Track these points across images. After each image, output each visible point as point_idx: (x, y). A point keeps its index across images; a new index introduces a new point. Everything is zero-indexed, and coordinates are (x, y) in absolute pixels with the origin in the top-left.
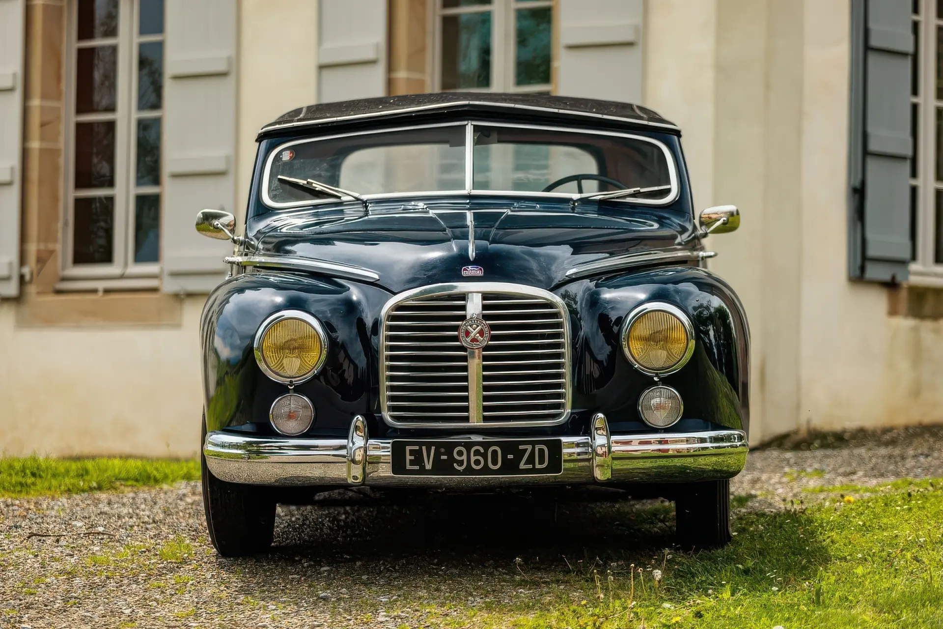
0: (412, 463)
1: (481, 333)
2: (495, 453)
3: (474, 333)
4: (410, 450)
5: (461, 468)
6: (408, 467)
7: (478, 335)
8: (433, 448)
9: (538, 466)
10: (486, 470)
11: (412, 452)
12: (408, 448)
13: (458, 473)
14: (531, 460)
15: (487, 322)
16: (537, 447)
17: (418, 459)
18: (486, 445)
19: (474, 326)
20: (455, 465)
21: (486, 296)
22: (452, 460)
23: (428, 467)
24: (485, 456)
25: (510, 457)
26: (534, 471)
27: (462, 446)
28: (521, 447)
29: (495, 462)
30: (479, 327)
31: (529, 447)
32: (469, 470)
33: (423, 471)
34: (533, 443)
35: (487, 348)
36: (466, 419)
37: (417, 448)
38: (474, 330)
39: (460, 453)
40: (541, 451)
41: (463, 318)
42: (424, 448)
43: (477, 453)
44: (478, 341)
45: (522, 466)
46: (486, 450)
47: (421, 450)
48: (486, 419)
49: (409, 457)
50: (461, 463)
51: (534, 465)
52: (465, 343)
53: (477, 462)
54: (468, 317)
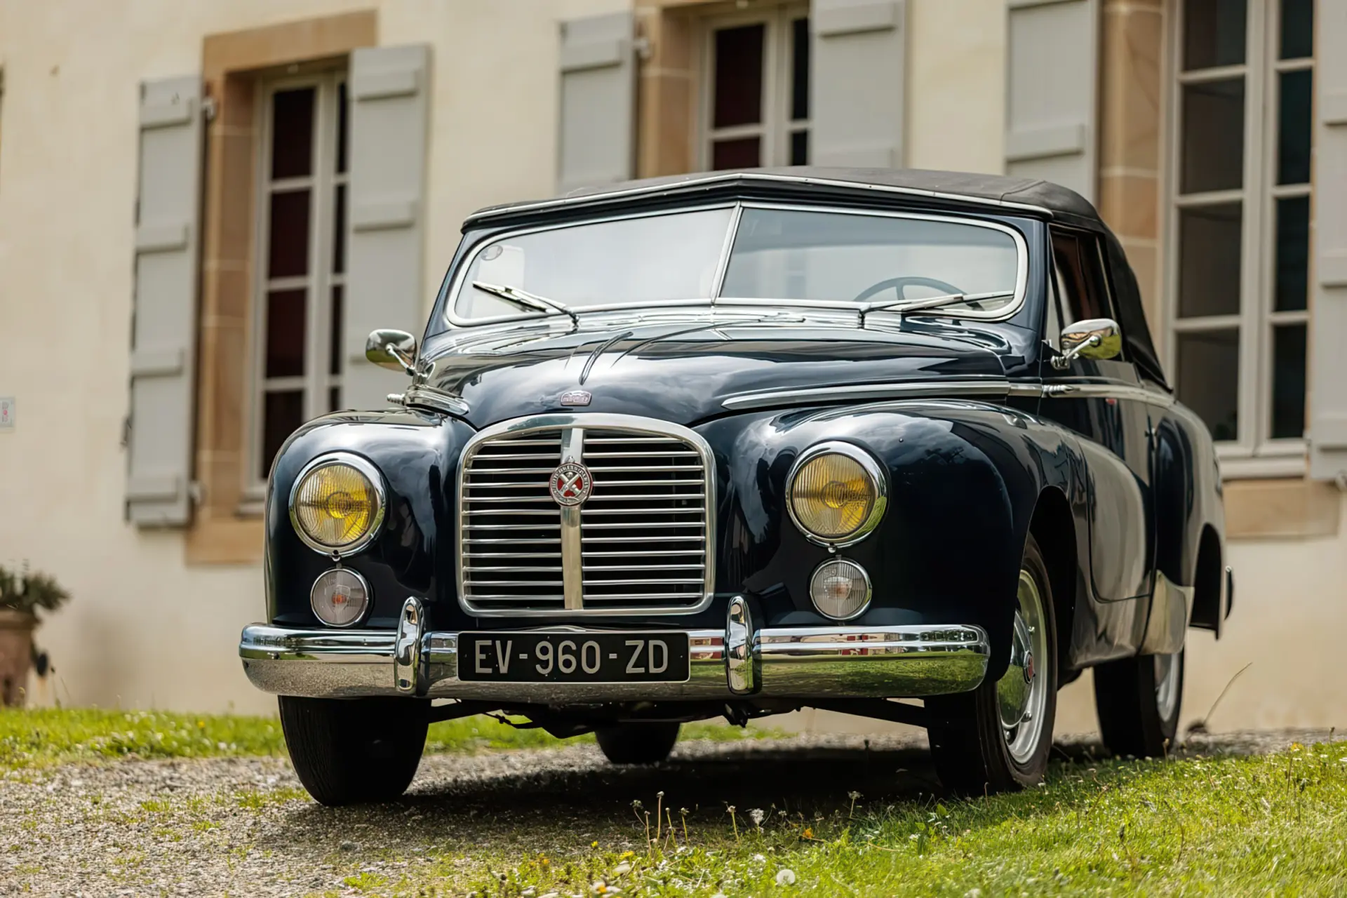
0: (483, 664)
1: (579, 484)
2: (591, 650)
3: (569, 483)
4: (480, 646)
5: (545, 672)
6: (479, 670)
7: (575, 486)
8: (510, 643)
9: (652, 670)
10: (579, 675)
11: (483, 649)
12: (478, 643)
13: (541, 678)
14: (642, 661)
15: (590, 469)
16: (652, 643)
17: (491, 661)
18: (580, 639)
19: (570, 473)
20: (538, 667)
21: (589, 433)
22: (534, 659)
23: (504, 669)
24: (577, 654)
25: (613, 656)
26: (647, 676)
27: (547, 640)
28: (628, 643)
29: (591, 664)
30: (577, 476)
31: (641, 643)
32: (556, 675)
33: (496, 676)
34: (646, 638)
35: (587, 505)
36: (560, 604)
37: (489, 643)
38: (570, 479)
39: (544, 651)
40: (658, 649)
41: (556, 463)
42: (498, 643)
43: (567, 650)
44: (574, 495)
45: (630, 669)
46: (579, 647)
47: (494, 645)
48: (588, 604)
49: (479, 656)
50: (545, 664)
51: (647, 668)
52: (558, 498)
53: (567, 664)
54: (563, 462)
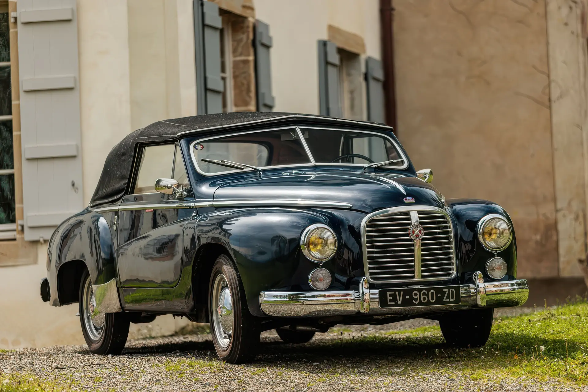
0: (391, 301)
1: (420, 231)
2: (432, 293)
3: (417, 232)
4: (390, 294)
5: (416, 302)
6: (389, 303)
7: (419, 233)
8: (402, 292)
9: (451, 300)
10: (429, 303)
11: (390, 295)
12: (388, 293)
13: (415, 305)
14: (448, 297)
15: (422, 226)
16: (451, 290)
17: (394, 299)
18: (428, 290)
19: (416, 228)
20: (413, 301)
21: (420, 213)
22: (412, 298)
23: (400, 302)
24: (428, 295)
25: (439, 295)
26: (450, 302)
27: (416, 291)
28: (444, 290)
29: (432, 299)
30: (419, 229)
31: (447, 290)
32: (421, 303)
33: (397, 305)
34: (449, 288)
35: (423, 239)
36: (413, 277)
37: (393, 293)
38: (417, 230)
39: (416, 294)
40: (452, 292)
41: (410, 224)
42: (397, 293)
43: (424, 294)
44: (419, 236)
45: (445, 300)
46: (428, 292)
47: (395, 294)
48: (423, 277)
49: (389, 298)
50: (416, 300)
51: (450, 300)
52: (413, 237)
53: (424, 299)
54: (413, 224)
